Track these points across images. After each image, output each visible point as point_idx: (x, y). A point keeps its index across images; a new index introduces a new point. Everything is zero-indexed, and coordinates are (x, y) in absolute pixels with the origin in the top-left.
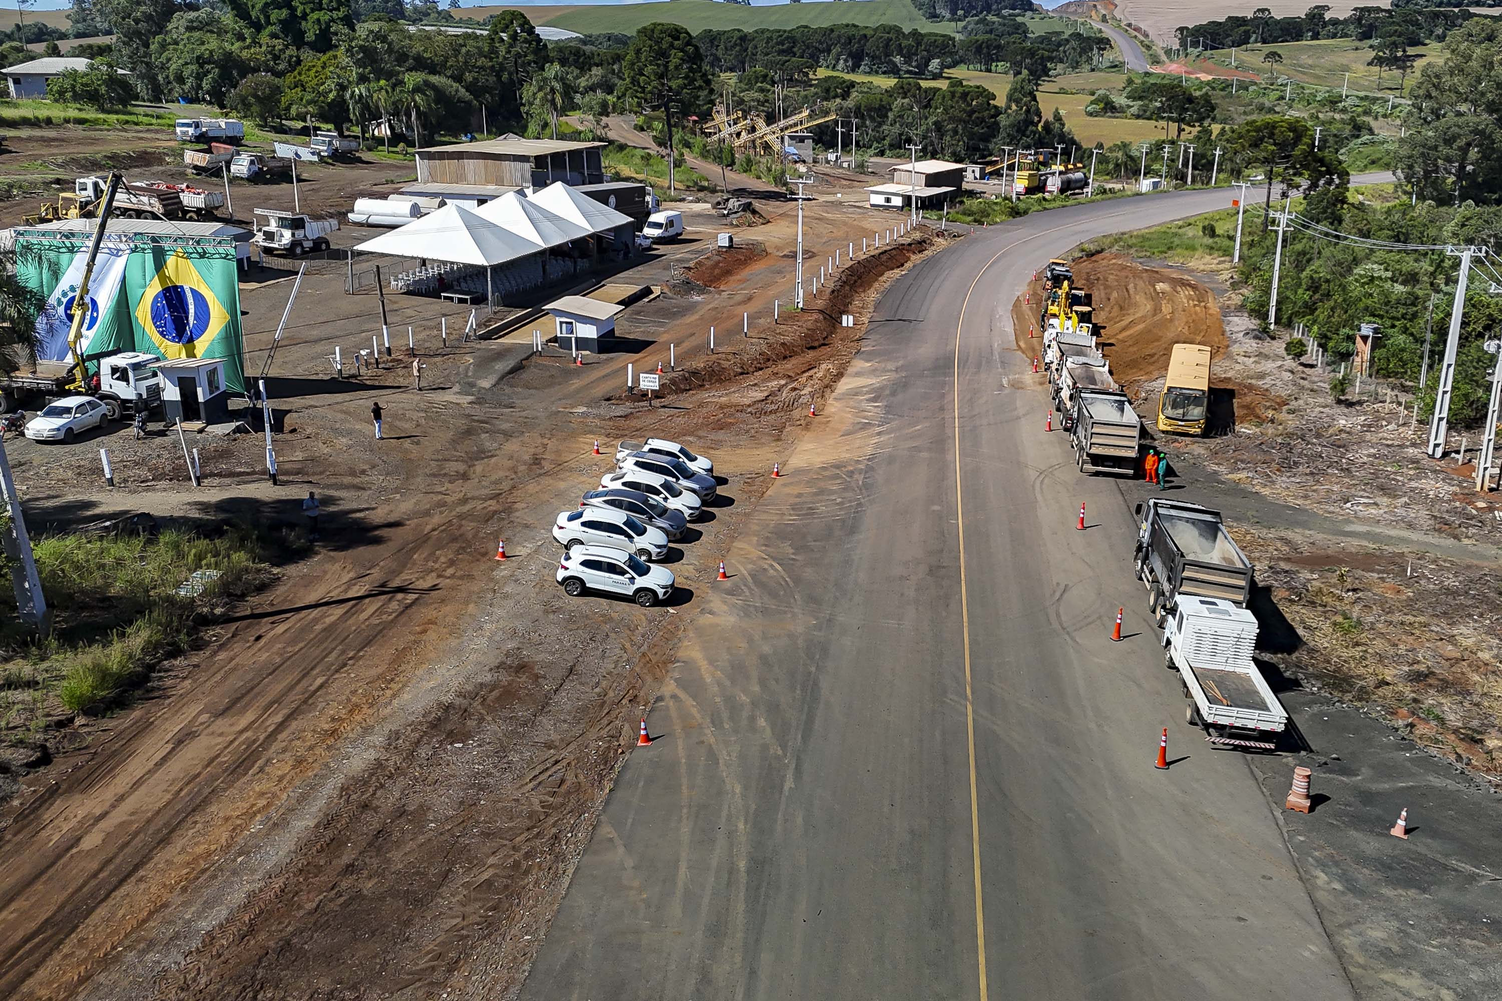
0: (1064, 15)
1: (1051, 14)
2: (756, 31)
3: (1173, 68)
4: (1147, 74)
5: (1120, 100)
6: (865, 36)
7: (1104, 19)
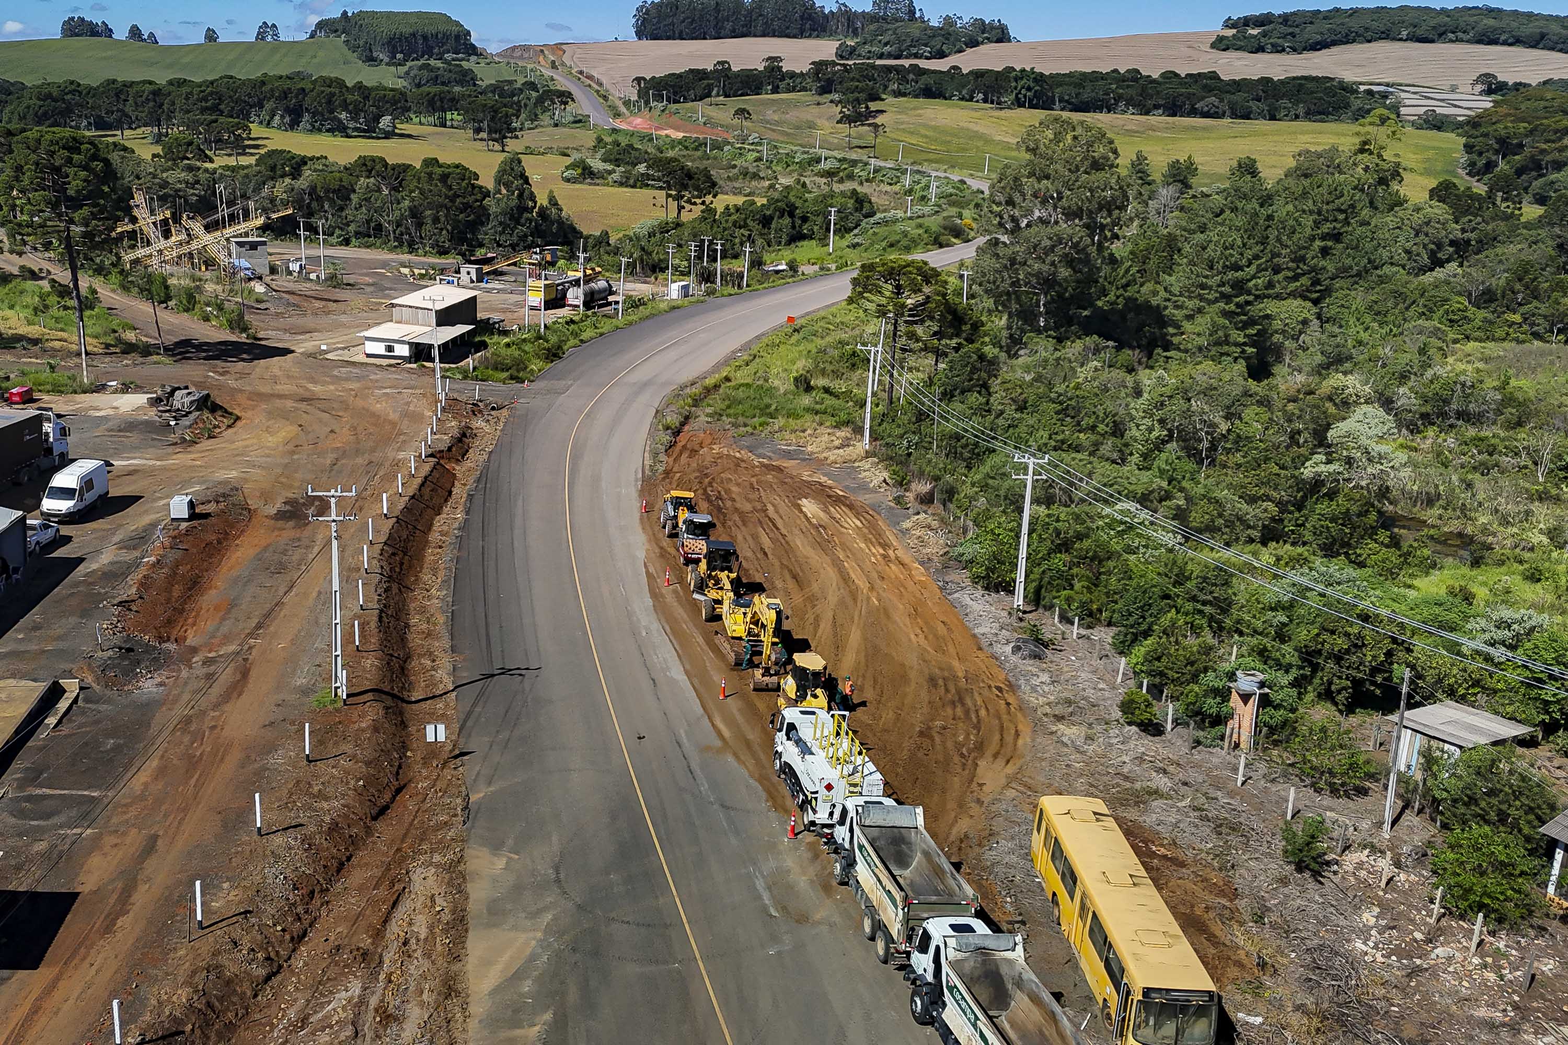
0: (512, 61)
1: (497, 59)
2: (171, 83)
3: (638, 122)
4: (615, 131)
5: (597, 164)
6: (303, 90)
7: (553, 65)
